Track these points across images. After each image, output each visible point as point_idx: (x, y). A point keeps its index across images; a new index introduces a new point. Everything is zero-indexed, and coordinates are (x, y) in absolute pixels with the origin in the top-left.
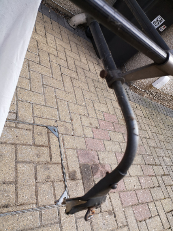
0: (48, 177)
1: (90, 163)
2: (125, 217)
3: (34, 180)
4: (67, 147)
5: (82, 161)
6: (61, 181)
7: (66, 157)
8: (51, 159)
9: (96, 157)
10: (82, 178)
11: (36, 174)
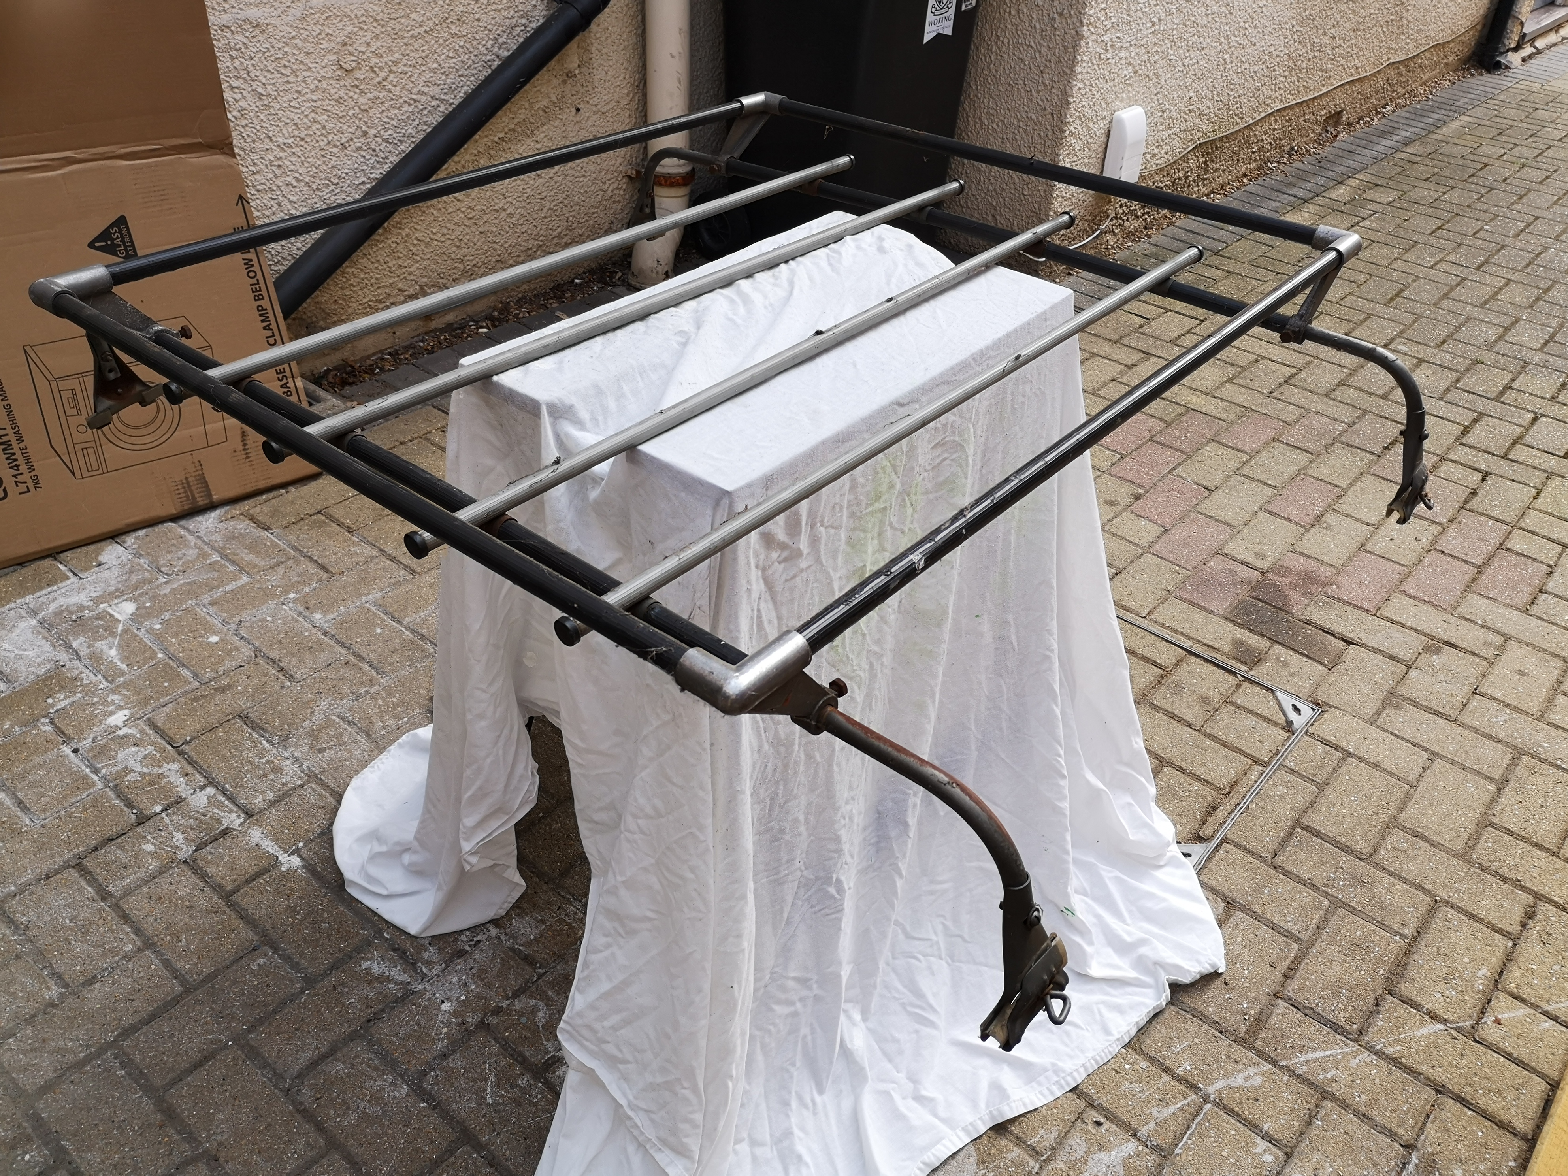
0: (1205, 700)
1: (1244, 593)
2: (1482, 626)
3: (1189, 730)
4: (1146, 611)
5: (1220, 606)
6: (1239, 686)
7: (1176, 631)
8: (1155, 664)
9: (1235, 566)
10: (1273, 641)
11: (1173, 717)
